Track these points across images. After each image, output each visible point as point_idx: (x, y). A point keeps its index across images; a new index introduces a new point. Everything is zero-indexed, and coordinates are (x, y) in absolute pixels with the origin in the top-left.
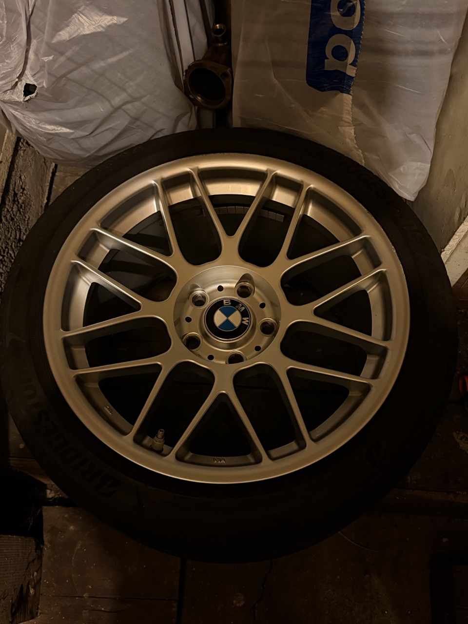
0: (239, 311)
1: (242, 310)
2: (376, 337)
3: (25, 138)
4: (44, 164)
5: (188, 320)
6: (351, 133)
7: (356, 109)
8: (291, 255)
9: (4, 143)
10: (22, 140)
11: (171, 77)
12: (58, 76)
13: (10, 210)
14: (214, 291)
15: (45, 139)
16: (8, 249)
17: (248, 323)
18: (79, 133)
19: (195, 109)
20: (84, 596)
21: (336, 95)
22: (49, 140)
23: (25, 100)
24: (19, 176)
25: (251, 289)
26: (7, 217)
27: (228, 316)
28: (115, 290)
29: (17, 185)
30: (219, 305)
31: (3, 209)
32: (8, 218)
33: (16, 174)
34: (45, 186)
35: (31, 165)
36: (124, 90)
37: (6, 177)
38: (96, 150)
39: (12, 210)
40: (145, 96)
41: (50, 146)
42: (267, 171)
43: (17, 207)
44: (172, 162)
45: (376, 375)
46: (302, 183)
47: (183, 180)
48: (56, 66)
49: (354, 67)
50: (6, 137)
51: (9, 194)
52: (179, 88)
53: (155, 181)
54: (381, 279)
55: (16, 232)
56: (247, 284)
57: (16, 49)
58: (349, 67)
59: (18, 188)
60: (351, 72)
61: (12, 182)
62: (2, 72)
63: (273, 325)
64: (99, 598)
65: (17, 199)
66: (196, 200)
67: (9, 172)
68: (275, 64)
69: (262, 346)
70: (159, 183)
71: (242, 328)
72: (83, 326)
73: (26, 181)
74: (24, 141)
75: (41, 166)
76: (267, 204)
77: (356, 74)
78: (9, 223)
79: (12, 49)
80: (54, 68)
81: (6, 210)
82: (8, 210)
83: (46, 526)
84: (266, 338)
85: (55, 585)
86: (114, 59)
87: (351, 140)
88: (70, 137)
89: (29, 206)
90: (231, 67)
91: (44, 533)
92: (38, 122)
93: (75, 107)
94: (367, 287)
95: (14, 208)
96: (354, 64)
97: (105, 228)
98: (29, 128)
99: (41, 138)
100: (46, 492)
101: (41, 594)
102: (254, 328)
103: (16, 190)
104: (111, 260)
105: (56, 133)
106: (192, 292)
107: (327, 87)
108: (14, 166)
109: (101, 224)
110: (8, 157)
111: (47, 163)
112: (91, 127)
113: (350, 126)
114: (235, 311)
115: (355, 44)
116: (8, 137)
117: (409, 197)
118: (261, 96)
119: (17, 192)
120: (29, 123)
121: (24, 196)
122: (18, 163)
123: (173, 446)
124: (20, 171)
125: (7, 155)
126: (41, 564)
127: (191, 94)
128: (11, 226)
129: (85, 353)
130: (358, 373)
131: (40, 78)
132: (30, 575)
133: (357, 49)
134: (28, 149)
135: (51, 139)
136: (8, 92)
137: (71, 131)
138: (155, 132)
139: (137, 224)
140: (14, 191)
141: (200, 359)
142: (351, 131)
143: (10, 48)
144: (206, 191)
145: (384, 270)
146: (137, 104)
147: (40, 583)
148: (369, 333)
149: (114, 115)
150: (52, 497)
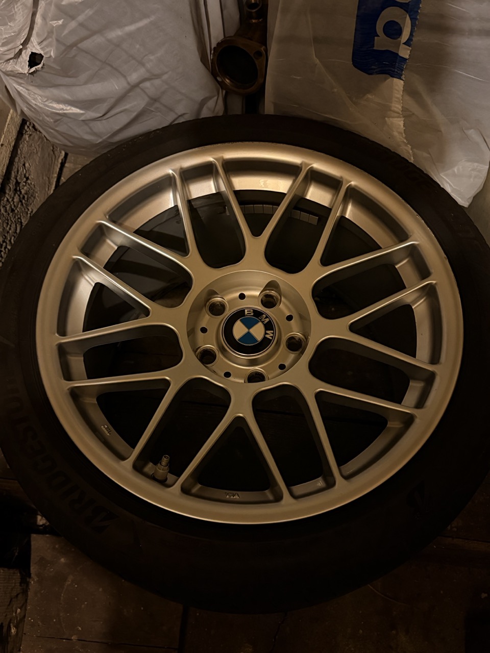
0: (263, 322)
1: (266, 322)
2: (422, 358)
3: (31, 121)
4: (52, 153)
5: (204, 330)
6: (400, 125)
7: (407, 98)
8: (326, 261)
9: (7, 123)
10: (28, 123)
11: (197, 53)
12: (68, 44)
13: (10, 200)
14: (234, 299)
15: (52, 120)
16: (6, 243)
17: (272, 337)
18: (91, 114)
19: (222, 93)
20: (73, 638)
21: (386, 79)
22: (56, 121)
23: (30, 72)
24: (23, 163)
25: (277, 299)
26: (6, 208)
27: (249, 327)
28: (121, 292)
29: (19, 173)
30: (239, 314)
31: (3, 198)
32: (8, 209)
33: (19, 160)
34: (52, 177)
35: (37, 153)
36: (143, 65)
37: (7, 162)
38: (109, 135)
39: (13, 200)
40: (166, 73)
41: (57, 129)
42: (301, 164)
43: (19, 197)
44: (194, 150)
45: (420, 403)
46: (341, 180)
47: (204, 171)
48: (66, 32)
49: (408, 47)
50: (9, 117)
51: (10, 182)
52: (206, 67)
53: (173, 170)
54: (430, 293)
55: (16, 225)
56: (273, 293)
57: (21, 10)
58: (402, 46)
59: (21, 176)
60: (404, 52)
61: (15, 169)
62: (4, 36)
63: (301, 340)
64: (89, 641)
65: (19, 189)
66: (218, 194)
67: (10, 157)
68: (316, 40)
69: (286, 364)
70: (178, 173)
71: (265, 342)
72: (83, 332)
73: (31, 169)
74: (30, 124)
75: (49, 154)
76: (300, 203)
77: (409, 56)
78: (9, 214)
79: (16, 10)
80: (64, 34)
81: (6, 199)
82: (8, 200)
83: (34, 557)
84: (292, 356)
85: (40, 624)
86: (132, 28)
87: (400, 133)
88: (80, 119)
89: (33, 198)
90: (266, 45)
91: (31, 564)
92: (45, 100)
93: (86, 83)
94: (413, 301)
95: (15, 198)
96: (408, 43)
97: (114, 222)
98: (34, 106)
99: (48, 119)
100: (36, 518)
101: (25, 634)
102: (278, 343)
103: (18, 178)
104: (119, 260)
105: (65, 113)
106: (210, 299)
107: (375, 69)
108: (17, 151)
109: (109, 216)
110: (11, 140)
111: (56, 152)
112: (104, 107)
113: (398, 117)
114: (257, 323)
115: (411, 19)
116: (11, 118)
117: (463, 202)
118: (298, 78)
119: (19, 181)
120: (34, 100)
121: (28, 186)
122: (22, 148)
123: (179, 475)
124: (25, 157)
125: (10, 138)
126: (26, 600)
127: (219, 76)
128: (10, 218)
129: (83, 362)
130: (399, 401)
131: (47, 46)
132: (13, 611)
133: (413, 26)
134: (34, 134)
135: (58, 120)
136: (11, 61)
137: (82, 112)
138: (176, 116)
139: (150, 218)
140: (16, 179)
141: (215, 376)
142: (399, 123)
143: (14, 9)
144: (230, 184)
145: (434, 282)
146: (157, 82)
147: (24, 621)
148: (413, 355)
149: (130, 94)
150: (43, 525)
